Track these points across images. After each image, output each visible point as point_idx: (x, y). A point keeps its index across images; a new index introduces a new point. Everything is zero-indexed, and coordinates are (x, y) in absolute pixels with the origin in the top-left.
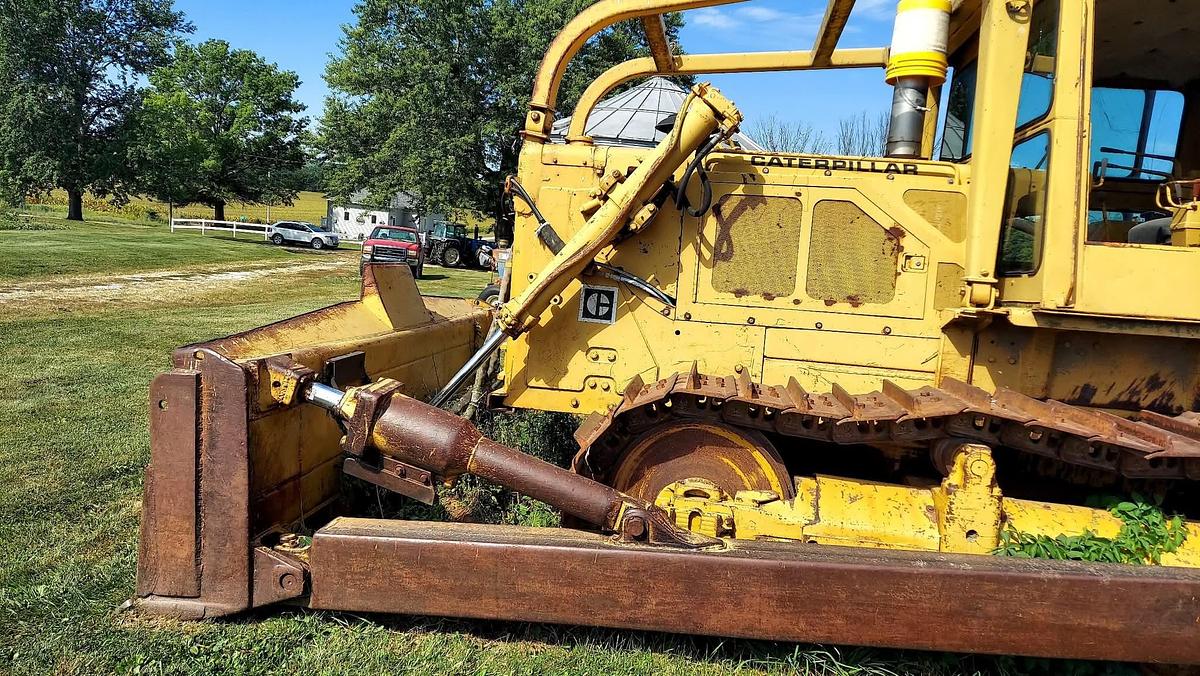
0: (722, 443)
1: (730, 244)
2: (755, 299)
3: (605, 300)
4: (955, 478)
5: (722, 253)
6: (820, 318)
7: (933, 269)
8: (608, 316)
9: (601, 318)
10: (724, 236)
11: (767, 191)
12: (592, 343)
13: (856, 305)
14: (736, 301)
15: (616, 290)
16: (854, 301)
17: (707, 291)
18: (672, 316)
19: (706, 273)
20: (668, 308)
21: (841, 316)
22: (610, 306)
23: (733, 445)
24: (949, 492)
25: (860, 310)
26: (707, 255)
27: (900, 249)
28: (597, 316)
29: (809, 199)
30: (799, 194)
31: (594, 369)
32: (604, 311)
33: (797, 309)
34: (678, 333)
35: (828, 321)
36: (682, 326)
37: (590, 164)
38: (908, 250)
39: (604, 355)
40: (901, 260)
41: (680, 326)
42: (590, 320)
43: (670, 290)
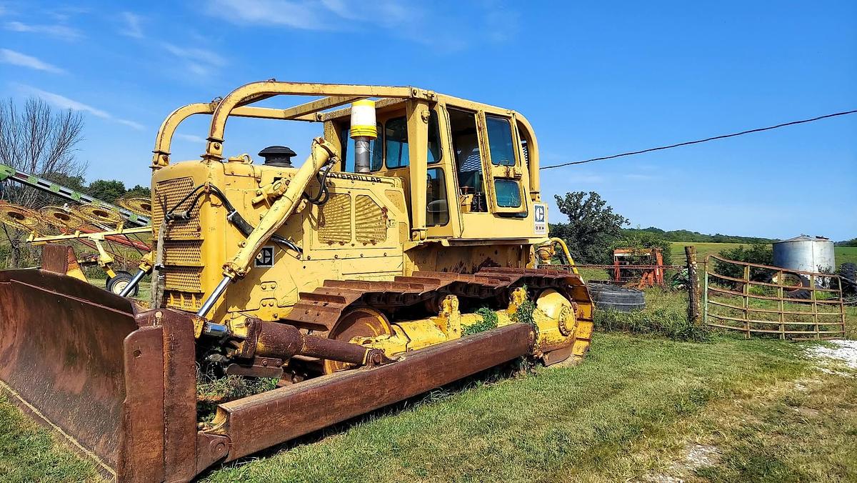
0: (367, 315)
1: (324, 218)
2: (337, 245)
3: (268, 254)
4: (446, 310)
5: (321, 223)
6: (361, 252)
7: (398, 225)
8: (270, 263)
9: (266, 264)
10: (320, 213)
11: (337, 191)
12: (263, 279)
13: (374, 244)
14: (329, 247)
15: (273, 247)
16: (373, 242)
17: (317, 244)
18: (301, 259)
19: (316, 233)
20: (299, 255)
21: (369, 251)
22: (271, 257)
23: (371, 315)
24: (446, 316)
25: (376, 246)
26: (315, 224)
27: (386, 217)
28: (264, 264)
29: (354, 194)
30: (349, 192)
31: (265, 295)
32: (267, 260)
33: (354, 249)
34: (304, 267)
35: (366, 253)
36: (307, 263)
37: (252, 175)
38: (390, 217)
39: (268, 286)
40: (388, 222)
41: (305, 263)
42: (262, 266)
43: (299, 245)
